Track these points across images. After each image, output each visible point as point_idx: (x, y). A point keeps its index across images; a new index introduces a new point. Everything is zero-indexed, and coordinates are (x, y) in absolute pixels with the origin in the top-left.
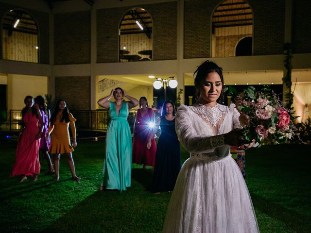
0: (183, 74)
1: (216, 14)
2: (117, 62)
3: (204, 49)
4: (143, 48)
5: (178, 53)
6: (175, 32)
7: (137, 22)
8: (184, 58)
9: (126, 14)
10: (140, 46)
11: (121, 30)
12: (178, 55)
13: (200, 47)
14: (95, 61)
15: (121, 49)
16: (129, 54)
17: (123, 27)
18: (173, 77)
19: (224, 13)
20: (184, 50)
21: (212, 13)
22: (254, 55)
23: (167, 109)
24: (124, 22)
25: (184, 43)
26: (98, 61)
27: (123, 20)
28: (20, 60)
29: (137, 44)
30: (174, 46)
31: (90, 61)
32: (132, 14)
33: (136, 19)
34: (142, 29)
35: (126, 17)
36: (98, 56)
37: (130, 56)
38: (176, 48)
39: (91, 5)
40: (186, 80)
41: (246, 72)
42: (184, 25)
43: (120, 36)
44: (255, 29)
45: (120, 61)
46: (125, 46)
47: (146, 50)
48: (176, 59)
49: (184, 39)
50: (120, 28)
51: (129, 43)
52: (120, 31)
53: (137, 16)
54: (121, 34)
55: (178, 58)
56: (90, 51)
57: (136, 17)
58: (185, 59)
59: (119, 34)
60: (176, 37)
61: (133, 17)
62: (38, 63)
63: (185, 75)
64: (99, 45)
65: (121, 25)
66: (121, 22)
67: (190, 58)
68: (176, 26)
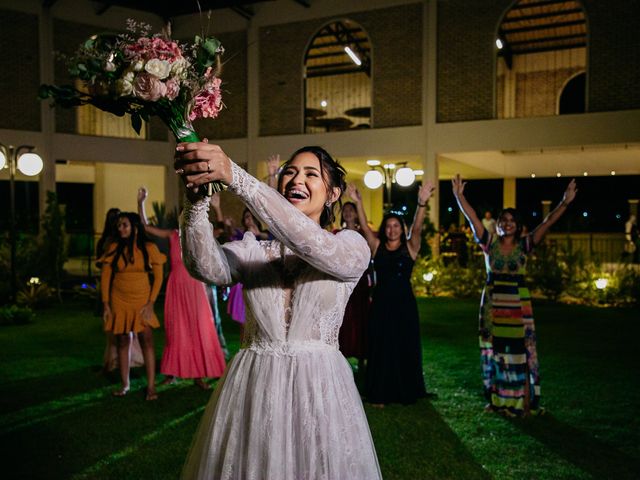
0: (436, 155)
1: (507, 26)
2: (299, 133)
3: (479, 102)
4: (352, 102)
5: (424, 111)
6: (419, 69)
7: (347, 50)
8: (438, 120)
9: (319, 35)
10: (346, 100)
11: (308, 68)
12: (424, 116)
13: (471, 97)
14: (256, 132)
15: (308, 106)
16: (324, 117)
17: (311, 62)
18: (405, 163)
19: (523, 23)
20: (438, 104)
21: (498, 24)
22: (590, 111)
23: (389, 230)
24: (313, 52)
25: (437, 91)
26: (263, 133)
27: (312, 46)
28: (111, 134)
29: (340, 94)
30: (417, 99)
31: (246, 132)
32: (336, 34)
33: (344, 44)
34: (358, 62)
35: (318, 41)
36: (262, 121)
37: (327, 120)
38: (419, 100)
39: (249, 19)
40: (442, 168)
41: (583, 149)
42: (438, 51)
43: (305, 81)
44: (591, 56)
45: (305, 132)
46: (326, 99)
47: (357, 106)
48: (419, 124)
49: (437, 82)
50: (305, 63)
51: (324, 92)
52: (305, 70)
53: (347, 36)
54: (309, 76)
55: (424, 122)
56: (246, 112)
57: (345, 38)
58: (440, 125)
59: (305, 76)
60: (421, 77)
61: (339, 39)
62: (146, 139)
63: (441, 157)
64: (263, 100)
65: (307, 57)
66: (308, 51)
67: (450, 121)
68: (421, 55)
